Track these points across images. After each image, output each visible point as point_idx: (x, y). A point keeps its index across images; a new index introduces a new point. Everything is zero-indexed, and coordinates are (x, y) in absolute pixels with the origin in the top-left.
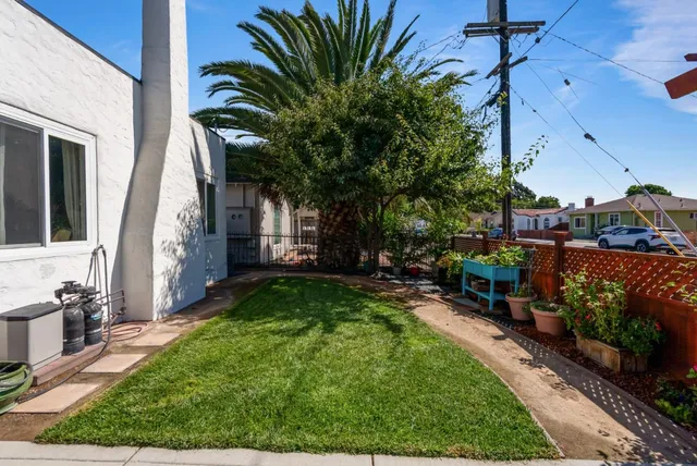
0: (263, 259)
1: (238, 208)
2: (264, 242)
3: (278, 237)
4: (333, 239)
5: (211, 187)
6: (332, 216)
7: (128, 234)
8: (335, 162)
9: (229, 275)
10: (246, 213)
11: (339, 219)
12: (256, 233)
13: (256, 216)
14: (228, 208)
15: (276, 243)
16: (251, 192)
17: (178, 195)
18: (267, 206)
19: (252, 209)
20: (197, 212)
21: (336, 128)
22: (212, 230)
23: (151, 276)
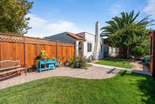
0: (109, 56)
1: (105, 48)
2: (109, 53)
3: (112, 52)
4: (122, 53)
5: (102, 45)
6: (121, 49)
7: (94, 51)
8: (118, 42)
9: (104, 57)
10: (106, 49)
11: (123, 49)
12: (108, 52)
13: (108, 49)
14: (104, 48)
15: (112, 53)
16: (107, 45)
17: (99, 47)
18: (110, 47)
19: (107, 48)
20: (100, 49)
21: (119, 37)
22: (102, 51)
23: (96, 56)
